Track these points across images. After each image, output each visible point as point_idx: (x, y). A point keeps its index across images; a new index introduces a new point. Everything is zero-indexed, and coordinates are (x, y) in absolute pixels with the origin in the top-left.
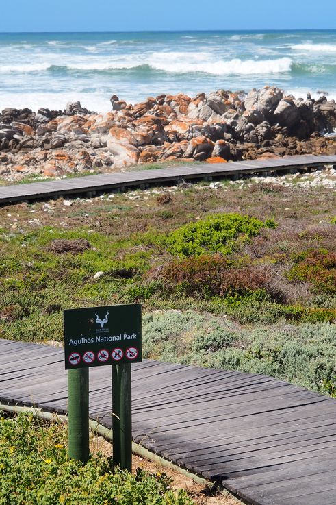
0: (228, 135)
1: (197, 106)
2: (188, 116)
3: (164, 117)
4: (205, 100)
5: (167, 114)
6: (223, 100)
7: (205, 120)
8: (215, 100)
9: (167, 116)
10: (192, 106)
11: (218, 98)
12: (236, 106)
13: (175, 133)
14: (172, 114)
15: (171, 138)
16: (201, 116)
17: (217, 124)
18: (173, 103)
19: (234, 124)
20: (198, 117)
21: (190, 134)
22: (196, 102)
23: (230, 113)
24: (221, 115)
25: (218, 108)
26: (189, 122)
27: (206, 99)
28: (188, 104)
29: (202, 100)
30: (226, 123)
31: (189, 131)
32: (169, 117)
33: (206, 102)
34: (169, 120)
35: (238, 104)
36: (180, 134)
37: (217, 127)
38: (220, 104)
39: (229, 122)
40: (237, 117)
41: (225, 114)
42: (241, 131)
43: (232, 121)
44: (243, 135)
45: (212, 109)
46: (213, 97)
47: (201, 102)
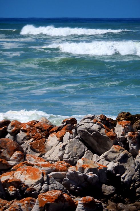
0: (108, 189)
1: (61, 140)
2: (46, 156)
3: (4, 157)
4: (73, 131)
5: (8, 152)
6: (103, 131)
7: (73, 163)
8: (89, 130)
9: (8, 157)
10: (52, 140)
11: (95, 127)
12: (129, 141)
13: (18, 184)
14: (16, 154)
15: (11, 193)
16: (65, 156)
17: (90, 170)
18: (21, 135)
19: (120, 169)
20: (61, 158)
21: (44, 186)
22: (60, 133)
23: (114, 152)
24: (100, 155)
25: (96, 143)
26: (44, 166)
27: (76, 128)
28: (47, 136)
29: (69, 130)
30: (106, 168)
31: (42, 182)
32: (12, 158)
33: (76, 133)
34: (12, 163)
35: (130, 138)
36: (27, 186)
37: (90, 175)
38: (97, 136)
39: (110, 166)
40: (124, 159)
41: (105, 154)
42: (131, 181)
43: (116, 164)
44: (135, 188)
45: (86, 144)
46: (87, 126)
47: (68, 134)
